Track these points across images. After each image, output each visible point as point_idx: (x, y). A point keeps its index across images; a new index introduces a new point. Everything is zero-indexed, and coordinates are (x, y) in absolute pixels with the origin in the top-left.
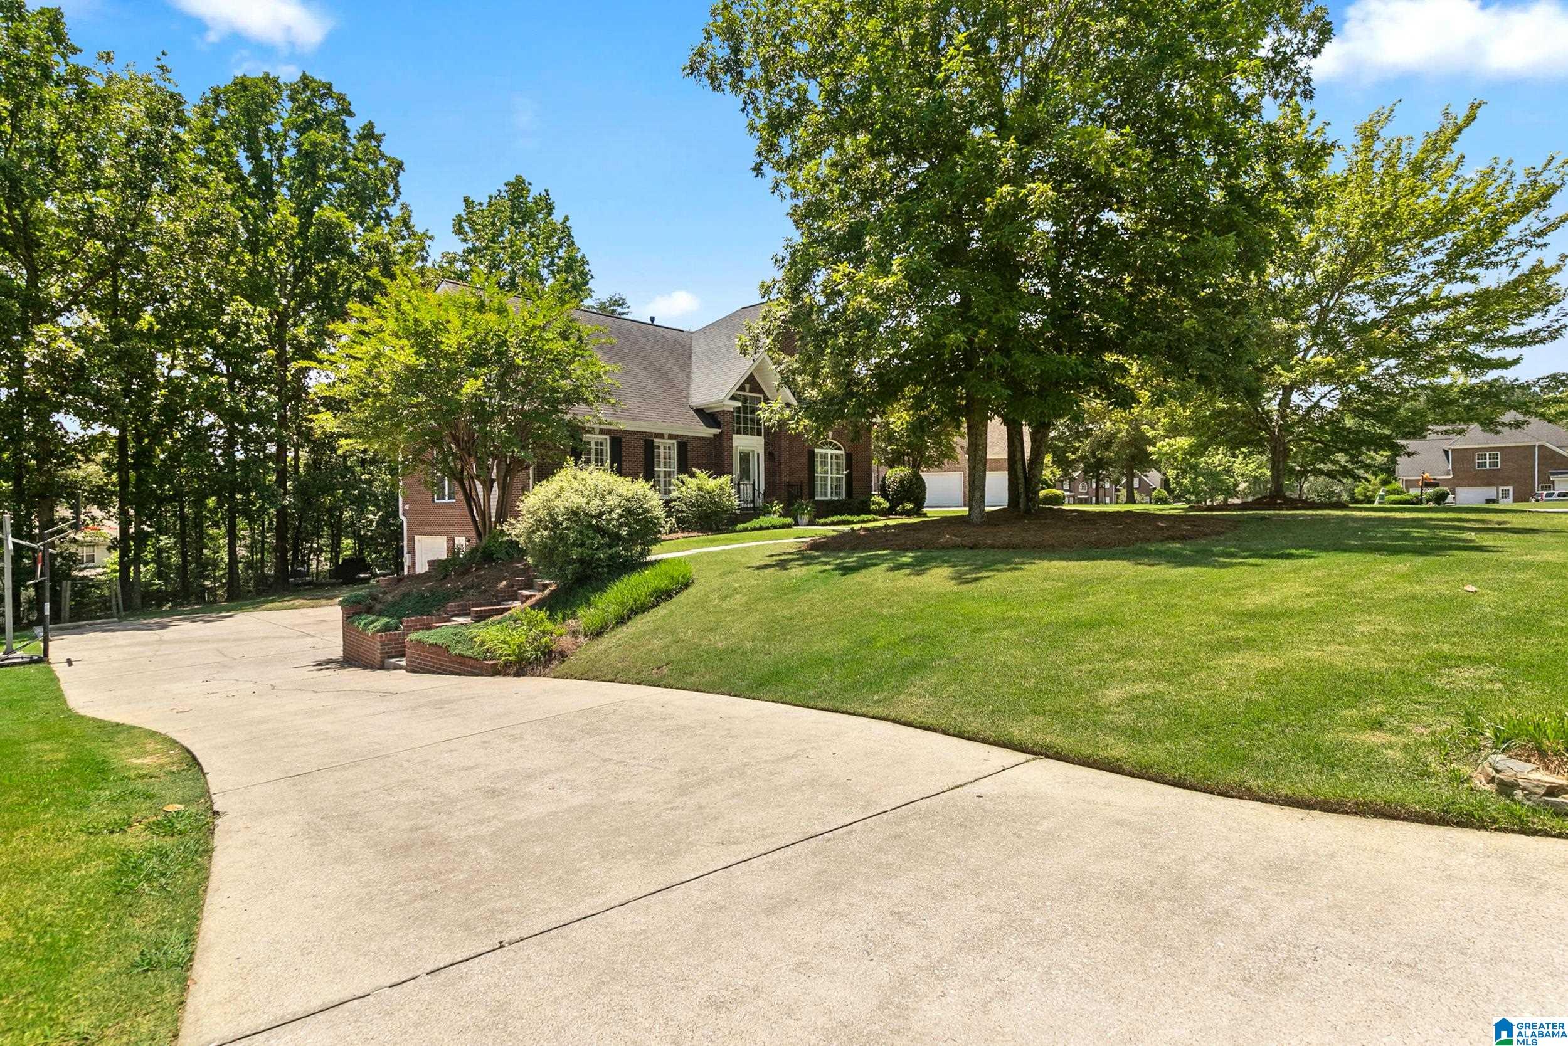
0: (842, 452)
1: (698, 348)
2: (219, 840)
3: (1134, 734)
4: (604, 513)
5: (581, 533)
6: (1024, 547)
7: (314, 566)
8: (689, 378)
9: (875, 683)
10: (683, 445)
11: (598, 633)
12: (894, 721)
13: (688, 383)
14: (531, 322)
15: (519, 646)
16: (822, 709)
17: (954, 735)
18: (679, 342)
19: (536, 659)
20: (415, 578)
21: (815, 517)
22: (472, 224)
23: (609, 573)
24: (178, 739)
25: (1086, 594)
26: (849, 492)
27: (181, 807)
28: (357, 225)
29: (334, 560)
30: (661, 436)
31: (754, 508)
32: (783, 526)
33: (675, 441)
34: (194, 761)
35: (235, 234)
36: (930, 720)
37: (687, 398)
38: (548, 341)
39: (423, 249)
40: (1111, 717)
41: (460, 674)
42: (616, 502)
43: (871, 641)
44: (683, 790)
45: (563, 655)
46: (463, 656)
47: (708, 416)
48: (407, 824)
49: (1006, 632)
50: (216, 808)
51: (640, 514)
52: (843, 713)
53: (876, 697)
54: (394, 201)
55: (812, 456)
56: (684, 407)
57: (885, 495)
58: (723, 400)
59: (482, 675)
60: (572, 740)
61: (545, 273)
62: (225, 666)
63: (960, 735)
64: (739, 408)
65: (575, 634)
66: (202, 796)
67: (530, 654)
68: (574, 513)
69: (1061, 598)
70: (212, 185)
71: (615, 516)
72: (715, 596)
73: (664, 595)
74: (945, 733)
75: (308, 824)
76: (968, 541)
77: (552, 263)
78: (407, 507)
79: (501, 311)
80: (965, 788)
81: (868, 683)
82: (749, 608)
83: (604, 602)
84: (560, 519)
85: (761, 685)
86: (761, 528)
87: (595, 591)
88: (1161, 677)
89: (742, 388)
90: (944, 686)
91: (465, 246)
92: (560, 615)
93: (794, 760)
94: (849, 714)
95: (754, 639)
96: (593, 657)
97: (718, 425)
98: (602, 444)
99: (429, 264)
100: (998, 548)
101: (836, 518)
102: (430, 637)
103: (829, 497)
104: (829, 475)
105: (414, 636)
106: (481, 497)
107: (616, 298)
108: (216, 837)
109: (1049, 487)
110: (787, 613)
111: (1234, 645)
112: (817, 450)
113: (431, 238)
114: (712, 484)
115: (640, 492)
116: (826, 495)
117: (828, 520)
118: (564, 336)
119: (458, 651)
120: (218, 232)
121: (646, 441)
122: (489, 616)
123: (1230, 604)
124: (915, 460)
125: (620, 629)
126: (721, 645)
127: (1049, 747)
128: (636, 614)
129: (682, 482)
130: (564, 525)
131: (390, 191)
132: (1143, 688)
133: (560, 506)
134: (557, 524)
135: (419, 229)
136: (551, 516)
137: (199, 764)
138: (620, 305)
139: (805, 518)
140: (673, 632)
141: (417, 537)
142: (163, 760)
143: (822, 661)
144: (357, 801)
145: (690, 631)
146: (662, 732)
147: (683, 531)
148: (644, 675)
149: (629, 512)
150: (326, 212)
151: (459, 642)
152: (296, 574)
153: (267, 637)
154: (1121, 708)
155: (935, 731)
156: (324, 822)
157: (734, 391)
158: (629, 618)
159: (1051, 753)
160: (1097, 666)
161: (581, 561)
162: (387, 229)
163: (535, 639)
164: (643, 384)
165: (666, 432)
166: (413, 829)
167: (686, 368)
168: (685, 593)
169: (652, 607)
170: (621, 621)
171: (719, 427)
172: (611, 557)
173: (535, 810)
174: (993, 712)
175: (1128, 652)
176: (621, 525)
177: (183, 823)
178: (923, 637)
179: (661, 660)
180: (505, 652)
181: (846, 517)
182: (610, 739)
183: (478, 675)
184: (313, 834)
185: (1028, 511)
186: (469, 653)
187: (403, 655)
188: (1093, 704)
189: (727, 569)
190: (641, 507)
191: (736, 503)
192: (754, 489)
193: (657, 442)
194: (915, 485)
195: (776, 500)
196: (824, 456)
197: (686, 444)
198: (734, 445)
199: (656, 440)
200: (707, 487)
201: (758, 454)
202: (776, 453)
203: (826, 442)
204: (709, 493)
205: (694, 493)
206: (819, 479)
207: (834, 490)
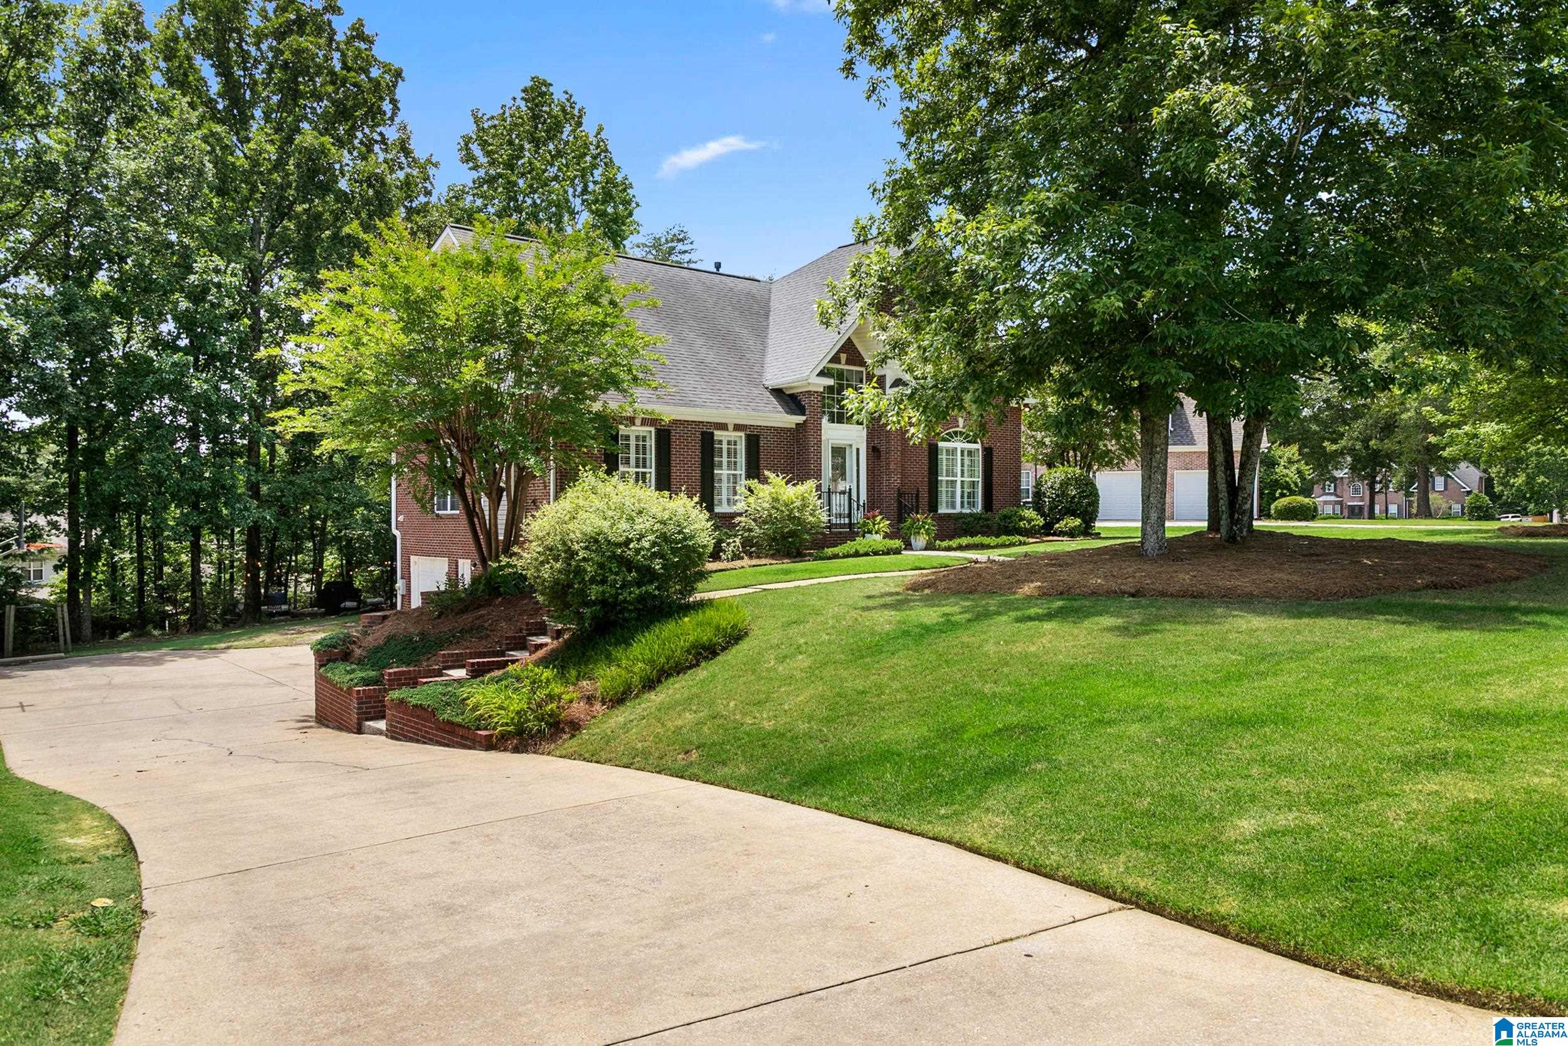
0: (978, 446)
1: (778, 303)
2: (143, 947)
3: (1254, 883)
4: (631, 540)
5: (601, 566)
6: (1210, 595)
7: (293, 589)
8: (764, 344)
9: (945, 792)
10: (754, 440)
11: (618, 699)
12: (959, 845)
13: (763, 352)
14: (547, 285)
15: (518, 713)
16: (874, 823)
17: (1029, 870)
18: (753, 296)
19: (539, 731)
20: (406, 614)
21: (936, 538)
22: (484, 144)
23: (637, 619)
24: (116, 817)
25: (1263, 675)
26: (987, 503)
27: (109, 902)
28: (345, 152)
29: (316, 581)
30: (723, 427)
31: (850, 525)
32: (888, 552)
33: (742, 434)
34: (128, 846)
35: (201, 173)
36: (1002, 847)
37: (761, 374)
38: (570, 306)
39: (427, 179)
40: (1232, 857)
41: (448, 745)
42: (648, 525)
43: (957, 731)
44: (668, 923)
45: (575, 727)
46: (452, 723)
47: (789, 400)
48: (344, 943)
49: (1134, 728)
50: (144, 907)
51: (680, 541)
52: (898, 829)
53: (943, 812)
54: (392, 119)
55: (933, 451)
56: (756, 386)
57: (1038, 507)
58: (808, 377)
59: (475, 749)
60: (555, 847)
61: (577, 203)
62: (178, 721)
63: (1036, 870)
64: (828, 387)
65: (590, 699)
66: (133, 891)
67: (532, 725)
68: (594, 541)
69: (1228, 678)
70: (176, 113)
71: (647, 545)
72: (771, 656)
73: (706, 652)
74: (1018, 865)
75: (238, 934)
76: (1129, 586)
77: (585, 191)
78: (401, 518)
79: (513, 270)
80: (1014, 943)
81: (938, 791)
82: (812, 674)
83: (628, 659)
84: (576, 547)
85: (805, 784)
86: (857, 554)
87: (617, 643)
88: (1321, 805)
89: (835, 359)
90: (1031, 801)
91: (475, 175)
92: (574, 673)
93: (814, 892)
94: (905, 831)
95: (810, 719)
96: (609, 732)
97: (801, 410)
98: (644, 438)
99: (434, 199)
100: (1172, 595)
101: (965, 541)
102: (414, 696)
103: (958, 510)
104: (959, 479)
105: (395, 694)
106: (487, 513)
107: (675, 231)
108: (140, 940)
109: (1292, 493)
110: (860, 685)
111: (1438, 762)
112: (941, 444)
113: (436, 165)
114: (791, 493)
115: (681, 511)
116: (954, 507)
117: (954, 543)
118: (591, 299)
119: (446, 716)
120: (181, 172)
121: (703, 433)
122: (489, 671)
123: (1460, 699)
124: (1084, 457)
125: (646, 696)
126: (768, 725)
127: (1140, 895)
128: (669, 675)
129: (750, 490)
130: (582, 554)
131: (387, 106)
132: (1287, 819)
133: (578, 530)
134: (571, 554)
135: (420, 153)
136: (564, 543)
137: (134, 849)
138: (679, 240)
139: (921, 540)
140: (711, 704)
141: (413, 558)
142: (99, 842)
143: (886, 756)
144: (296, 909)
145: (732, 704)
146: (665, 843)
147: (751, 557)
148: (668, 761)
149: (664, 537)
150: (308, 136)
151: (448, 704)
152: (270, 600)
153: (230, 685)
154: (1251, 846)
155: (1006, 862)
156: (255, 933)
157: (824, 363)
158: (659, 681)
159: (1142, 902)
160: (1240, 784)
161: (603, 602)
162: (382, 156)
163: (539, 706)
164: (701, 356)
165: (731, 422)
166: (350, 949)
167: (761, 332)
168: (734, 650)
169: (691, 667)
170: (650, 684)
171: (804, 415)
172: (641, 599)
173: (489, 936)
174: (1084, 840)
175: (1286, 767)
176: (654, 555)
177: (109, 922)
178: (1025, 729)
179: (691, 743)
180: (502, 721)
181: (978, 539)
182: (599, 849)
183: (470, 748)
184: (242, 946)
185: (1232, 539)
186: (459, 719)
187: (383, 717)
188: (1215, 838)
189: (794, 617)
190: (679, 532)
191: (824, 518)
192: (850, 499)
193: (718, 434)
194: (1083, 492)
195: (880, 514)
196: (952, 452)
197: (757, 437)
198: (823, 438)
199: (716, 433)
200: (785, 498)
201: (858, 450)
202: (883, 448)
203: (956, 433)
204: (787, 505)
205: (766, 505)
206: (944, 484)
207: (966, 500)
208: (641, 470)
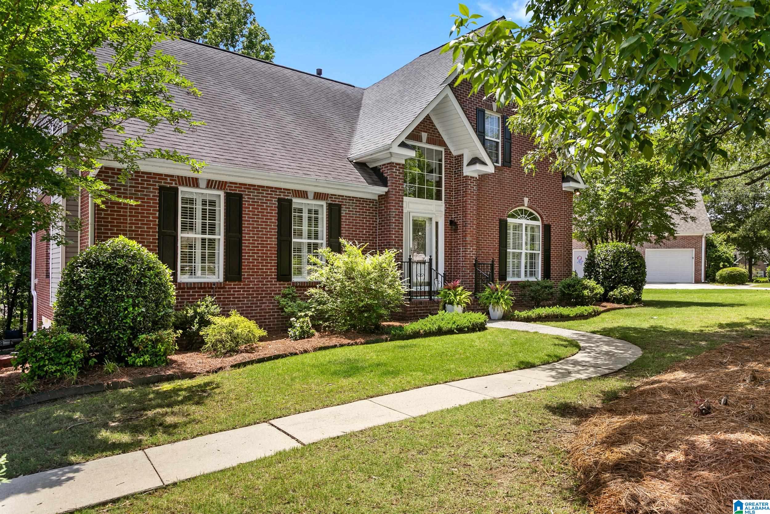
0: (539, 223)
1: (366, 101)
8: (353, 128)
10: (335, 209)
13: (351, 134)
18: (348, 95)
21: (514, 308)
26: (547, 273)
30: (303, 194)
31: (430, 292)
32: (473, 327)
33: (324, 203)
37: (347, 150)
47: (371, 170)
55: (503, 226)
56: (341, 159)
58: (389, 147)
64: (412, 159)
86: (440, 332)
89: (415, 134)
97: (383, 182)
103: (522, 279)
104: (523, 251)
112: (510, 220)
114: (368, 263)
116: (519, 275)
117: (533, 313)
121: (280, 200)
139: (499, 310)
147: (322, 335)
157: (405, 136)
164: (287, 130)
165: (311, 190)
167: (351, 119)
171: (386, 186)
191: (404, 290)
192: (430, 269)
193: (297, 202)
194: (634, 263)
195: (462, 284)
196: (517, 227)
197: (339, 207)
198: (405, 211)
199: (295, 200)
200: (360, 268)
201: (437, 223)
202: (460, 222)
203: (521, 210)
204: (362, 276)
205: (339, 276)
206: (511, 255)
207: (528, 269)
208: (207, 236)
